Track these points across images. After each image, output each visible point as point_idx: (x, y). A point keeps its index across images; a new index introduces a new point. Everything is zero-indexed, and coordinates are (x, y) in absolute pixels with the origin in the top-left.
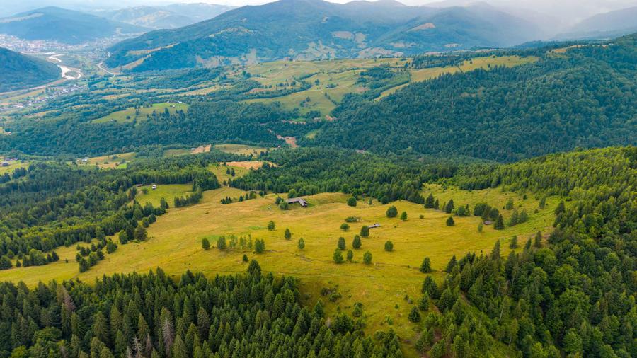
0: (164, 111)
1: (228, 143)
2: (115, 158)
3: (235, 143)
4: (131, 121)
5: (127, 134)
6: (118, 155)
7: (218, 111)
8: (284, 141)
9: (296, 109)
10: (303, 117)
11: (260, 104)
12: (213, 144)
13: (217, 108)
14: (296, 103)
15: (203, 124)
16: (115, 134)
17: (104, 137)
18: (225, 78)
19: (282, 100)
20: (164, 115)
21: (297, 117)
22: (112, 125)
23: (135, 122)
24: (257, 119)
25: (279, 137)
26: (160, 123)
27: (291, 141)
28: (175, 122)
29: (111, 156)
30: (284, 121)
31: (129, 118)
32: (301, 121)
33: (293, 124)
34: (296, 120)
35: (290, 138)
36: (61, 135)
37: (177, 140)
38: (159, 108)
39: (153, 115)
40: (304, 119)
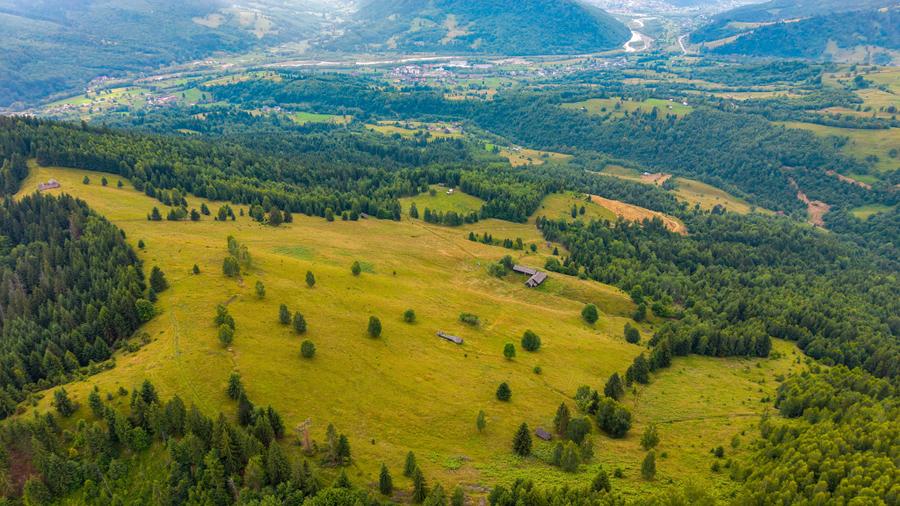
0: (649, 111)
1: (701, 180)
2: (545, 156)
3: (710, 183)
4: (602, 115)
5: (585, 131)
6: (550, 154)
7: (727, 129)
8: (805, 206)
9: (874, 159)
10: (877, 176)
11: (808, 133)
12: (677, 175)
13: (730, 124)
14: (885, 147)
15: (691, 143)
16: (571, 127)
17: (559, 127)
18: (819, 81)
19: (857, 135)
20: (646, 116)
21: (862, 172)
22: (576, 115)
23: (607, 118)
24: (780, 155)
25: (802, 197)
26: (635, 126)
27: (817, 211)
28: (654, 130)
29: (543, 153)
30: (829, 173)
31: (604, 110)
32: (864, 182)
33: (845, 182)
34: (857, 177)
35: (822, 205)
36: (522, 114)
37: (641, 156)
38: (648, 105)
39: (635, 114)
40: (874, 180)
